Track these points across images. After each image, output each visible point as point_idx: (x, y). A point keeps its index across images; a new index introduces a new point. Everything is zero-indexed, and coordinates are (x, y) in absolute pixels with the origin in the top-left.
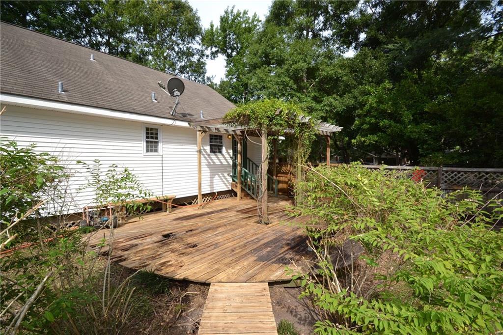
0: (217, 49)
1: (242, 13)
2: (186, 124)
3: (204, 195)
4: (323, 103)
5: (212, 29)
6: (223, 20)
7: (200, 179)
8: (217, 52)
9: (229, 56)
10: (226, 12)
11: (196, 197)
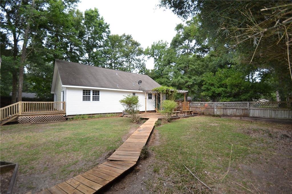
0: (150, 56)
1: (161, 41)
2: (142, 91)
3: (147, 111)
4: (192, 79)
5: (148, 48)
6: (153, 46)
7: (146, 106)
8: (150, 57)
9: (155, 59)
10: (154, 43)
11: (145, 111)
